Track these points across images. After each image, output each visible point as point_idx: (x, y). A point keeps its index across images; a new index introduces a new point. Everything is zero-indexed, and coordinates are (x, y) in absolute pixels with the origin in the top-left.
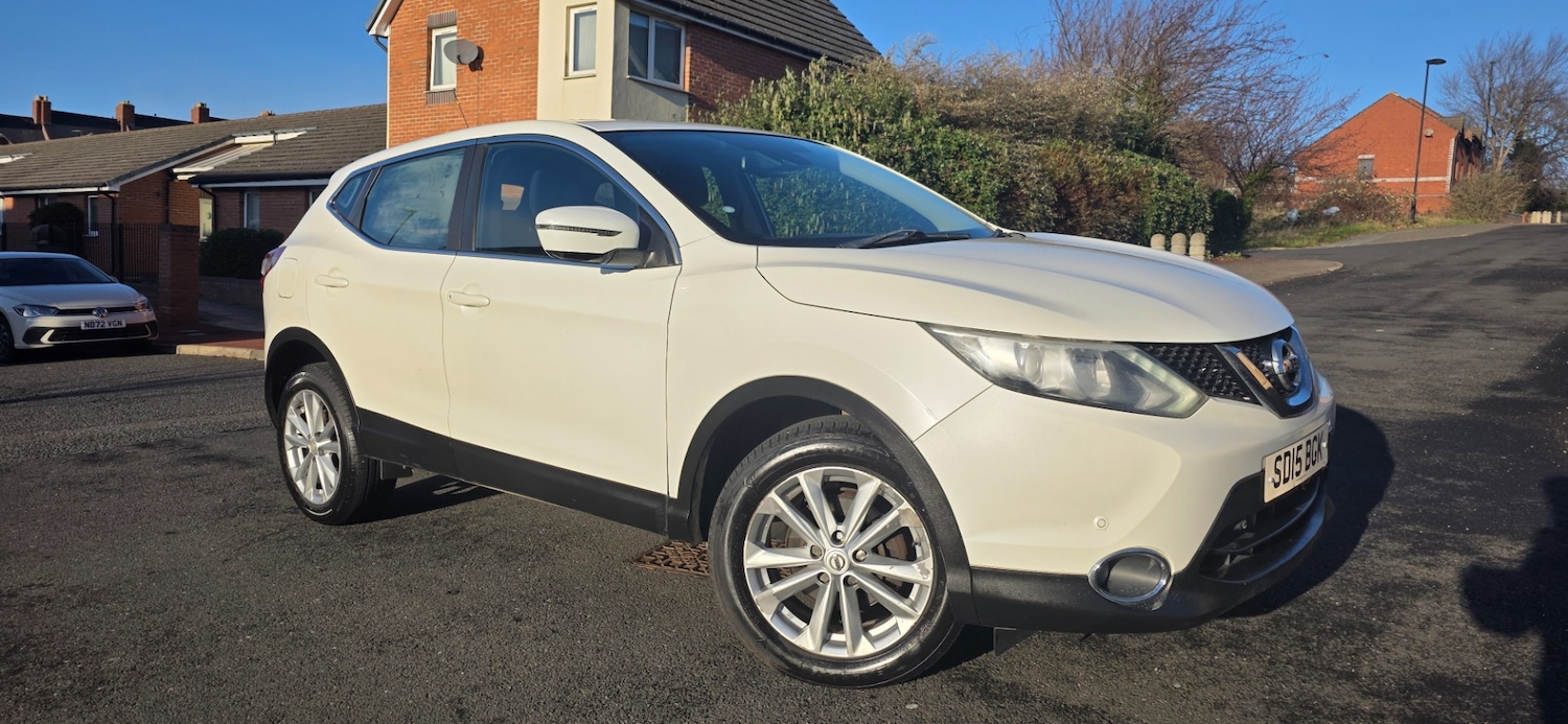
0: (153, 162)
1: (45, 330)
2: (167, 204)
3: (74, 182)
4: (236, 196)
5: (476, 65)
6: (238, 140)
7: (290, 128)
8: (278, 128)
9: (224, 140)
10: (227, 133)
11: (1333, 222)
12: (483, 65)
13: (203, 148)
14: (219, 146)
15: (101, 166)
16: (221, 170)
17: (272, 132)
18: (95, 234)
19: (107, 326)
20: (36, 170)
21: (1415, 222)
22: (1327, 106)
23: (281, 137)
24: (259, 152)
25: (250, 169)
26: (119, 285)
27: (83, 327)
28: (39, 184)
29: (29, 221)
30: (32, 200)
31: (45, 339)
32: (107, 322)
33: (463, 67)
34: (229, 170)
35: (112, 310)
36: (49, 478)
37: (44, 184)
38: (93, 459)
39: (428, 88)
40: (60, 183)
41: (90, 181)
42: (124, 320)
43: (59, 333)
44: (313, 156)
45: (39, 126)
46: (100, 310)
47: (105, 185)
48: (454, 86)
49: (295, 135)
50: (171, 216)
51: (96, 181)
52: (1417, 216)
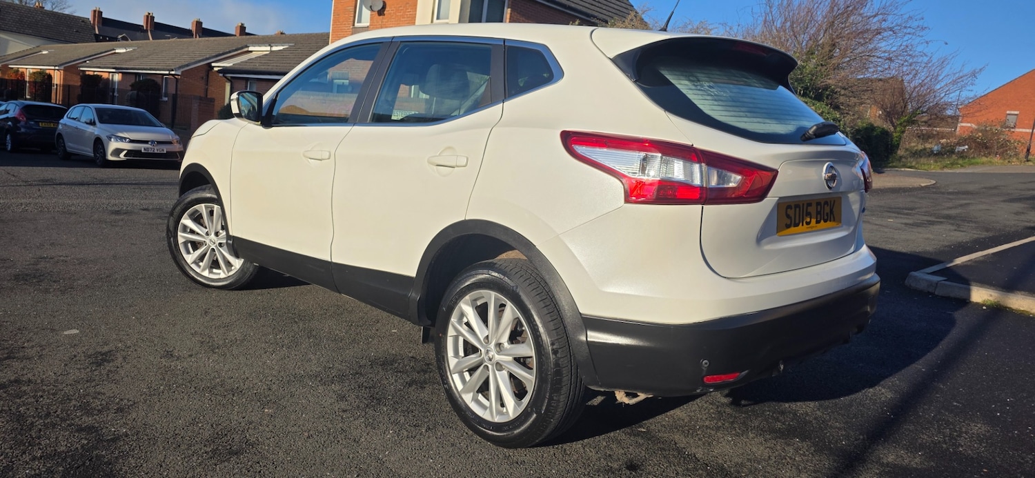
0: (201, 59)
1: (123, 150)
2: (207, 85)
3: (157, 67)
4: (243, 83)
5: (381, 12)
6: (250, 49)
7: (280, 43)
8: (273, 43)
9: (242, 48)
10: (245, 44)
11: (962, 155)
12: (385, 12)
13: (230, 52)
14: (239, 52)
15: (173, 59)
16: (237, 66)
17: (270, 45)
18: (166, 99)
19: (156, 151)
20: (138, 58)
21: (1028, 161)
22: (961, 74)
23: (275, 48)
24: (260, 57)
25: (252, 67)
26: (165, 128)
27: (143, 151)
28: (137, 67)
29: (130, 88)
30: (134, 76)
31: (122, 155)
32: (157, 149)
33: (374, 13)
34: (241, 66)
35: (159, 143)
36: (92, 218)
37: (140, 67)
38: (117, 213)
39: (354, 25)
40: (149, 67)
41: (165, 67)
42: (165, 149)
43: (130, 153)
44: (288, 62)
45: (147, 31)
46: (153, 142)
47: (173, 70)
48: (368, 24)
49: (281, 48)
50: (209, 92)
51: (168, 68)
52: (1030, 157)
